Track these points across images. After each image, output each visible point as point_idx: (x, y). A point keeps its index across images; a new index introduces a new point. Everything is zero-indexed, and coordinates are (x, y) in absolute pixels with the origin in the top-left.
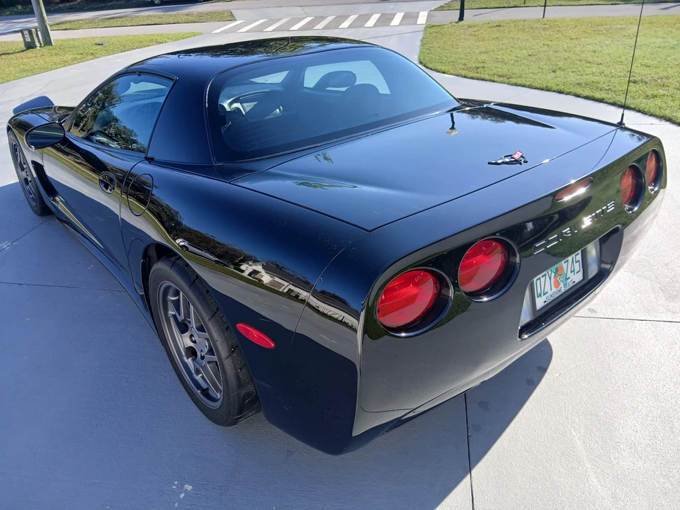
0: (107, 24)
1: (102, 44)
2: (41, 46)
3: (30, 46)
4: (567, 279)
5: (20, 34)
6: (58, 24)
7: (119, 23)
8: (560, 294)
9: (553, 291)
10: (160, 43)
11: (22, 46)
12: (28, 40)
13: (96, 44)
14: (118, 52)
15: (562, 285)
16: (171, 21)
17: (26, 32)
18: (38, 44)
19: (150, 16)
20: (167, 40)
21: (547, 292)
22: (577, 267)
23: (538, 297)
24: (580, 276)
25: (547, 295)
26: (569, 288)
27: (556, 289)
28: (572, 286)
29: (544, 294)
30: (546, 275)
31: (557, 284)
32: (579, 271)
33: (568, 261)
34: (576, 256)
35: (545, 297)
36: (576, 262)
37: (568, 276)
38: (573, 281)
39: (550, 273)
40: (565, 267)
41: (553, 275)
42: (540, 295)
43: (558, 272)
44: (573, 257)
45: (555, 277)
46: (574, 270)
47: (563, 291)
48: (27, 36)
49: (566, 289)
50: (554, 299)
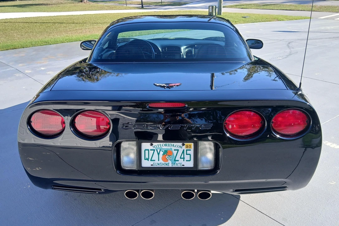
0: (265, 7)
1: (245, 17)
3: (210, 14)
4: (175, 160)
5: (208, 9)
8: (166, 166)
9: (159, 162)
10: (279, 20)
11: (207, 14)
12: (211, 11)
13: (243, 17)
14: (250, 22)
15: (170, 162)
16: (300, 9)
17: (211, 7)
18: (214, 14)
19: (291, 5)
20: (284, 19)
21: (154, 161)
22: (187, 157)
23: (145, 159)
24: (190, 164)
25: (154, 162)
26: (177, 166)
27: (163, 162)
28: (180, 166)
29: (151, 160)
30: (154, 150)
31: (165, 159)
32: (190, 161)
33: (178, 150)
34: (187, 150)
35: (152, 163)
36: (187, 154)
37: (177, 159)
38: (182, 164)
39: (159, 151)
40: (175, 152)
41: (161, 153)
42: (148, 159)
43: (167, 153)
44: (184, 150)
45: (163, 154)
46: (184, 158)
47: (170, 165)
48: (211, 9)
49: (174, 166)
50: (160, 166)
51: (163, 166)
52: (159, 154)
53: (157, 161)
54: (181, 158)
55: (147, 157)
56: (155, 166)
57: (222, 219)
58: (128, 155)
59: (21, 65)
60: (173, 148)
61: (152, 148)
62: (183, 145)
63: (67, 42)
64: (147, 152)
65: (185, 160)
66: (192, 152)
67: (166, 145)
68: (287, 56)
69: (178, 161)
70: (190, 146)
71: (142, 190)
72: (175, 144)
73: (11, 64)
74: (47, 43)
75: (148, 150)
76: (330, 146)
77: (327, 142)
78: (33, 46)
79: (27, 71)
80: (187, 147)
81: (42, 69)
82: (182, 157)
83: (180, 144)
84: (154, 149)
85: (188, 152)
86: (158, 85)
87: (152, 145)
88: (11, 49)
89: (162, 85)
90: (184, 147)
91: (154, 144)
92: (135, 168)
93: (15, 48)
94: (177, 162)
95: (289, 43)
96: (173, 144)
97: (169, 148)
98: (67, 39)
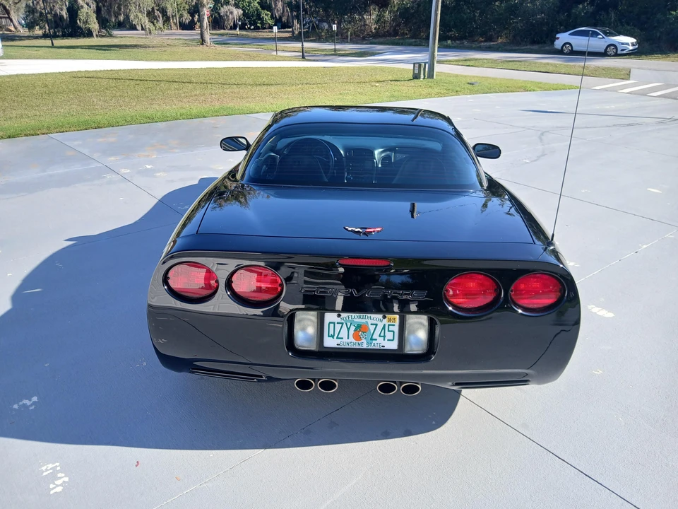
0: (505, 66)
1: (472, 84)
2: (424, 78)
3: (416, 77)
4: (372, 339)
5: (413, 65)
6: (466, 60)
7: (515, 67)
8: (359, 347)
9: (349, 341)
11: (411, 76)
12: (417, 72)
13: (468, 83)
14: (480, 93)
15: (364, 341)
16: (563, 71)
17: (417, 65)
18: (422, 76)
19: (548, 64)
20: (536, 89)
21: (342, 338)
22: (389, 335)
23: (329, 336)
24: (393, 345)
25: (341, 340)
26: (374, 348)
27: (355, 341)
28: (378, 348)
29: (337, 338)
30: (342, 324)
31: (357, 337)
32: (393, 340)
33: (376, 325)
34: (389, 325)
35: (339, 341)
36: (389, 331)
37: (374, 337)
38: (381, 345)
39: (349, 325)
40: (372, 328)
41: (353, 328)
42: (333, 336)
43: (361, 329)
44: (385, 325)
45: (355, 330)
46: (384, 336)
47: (365, 346)
48: (417, 68)
49: (370, 347)
50: (350, 347)
51: (355, 347)
52: (348, 329)
53: (345, 340)
54: (380, 336)
55: (331, 333)
56: (343, 346)
57: (434, 423)
58: (304, 329)
59: (112, 158)
60: (370, 322)
61: (339, 320)
62: (384, 317)
63: (184, 119)
64: (332, 325)
65: (386, 339)
66: (396, 329)
67: (359, 317)
68: (539, 158)
69: (376, 340)
70: (394, 319)
71: (319, 380)
72: (373, 316)
73: (96, 156)
74: (151, 120)
75: (334, 323)
76: (599, 313)
77: (593, 306)
78: (129, 123)
79: (123, 170)
80: (390, 320)
81: (148, 167)
82: (382, 334)
83: (380, 316)
84: (343, 321)
85: (391, 328)
86: (350, 229)
87: (339, 316)
88: (92, 128)
89: (357, 230)
90: (385, 321)
91: (343, 315)
92: (313, 347)
93: (99, 127)
94: (374, 342)
95: (542, 134)
96: (369, 315)
97: (364, 321)
98: (183, 114)
